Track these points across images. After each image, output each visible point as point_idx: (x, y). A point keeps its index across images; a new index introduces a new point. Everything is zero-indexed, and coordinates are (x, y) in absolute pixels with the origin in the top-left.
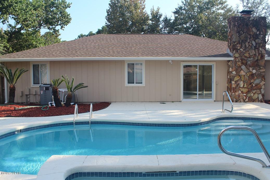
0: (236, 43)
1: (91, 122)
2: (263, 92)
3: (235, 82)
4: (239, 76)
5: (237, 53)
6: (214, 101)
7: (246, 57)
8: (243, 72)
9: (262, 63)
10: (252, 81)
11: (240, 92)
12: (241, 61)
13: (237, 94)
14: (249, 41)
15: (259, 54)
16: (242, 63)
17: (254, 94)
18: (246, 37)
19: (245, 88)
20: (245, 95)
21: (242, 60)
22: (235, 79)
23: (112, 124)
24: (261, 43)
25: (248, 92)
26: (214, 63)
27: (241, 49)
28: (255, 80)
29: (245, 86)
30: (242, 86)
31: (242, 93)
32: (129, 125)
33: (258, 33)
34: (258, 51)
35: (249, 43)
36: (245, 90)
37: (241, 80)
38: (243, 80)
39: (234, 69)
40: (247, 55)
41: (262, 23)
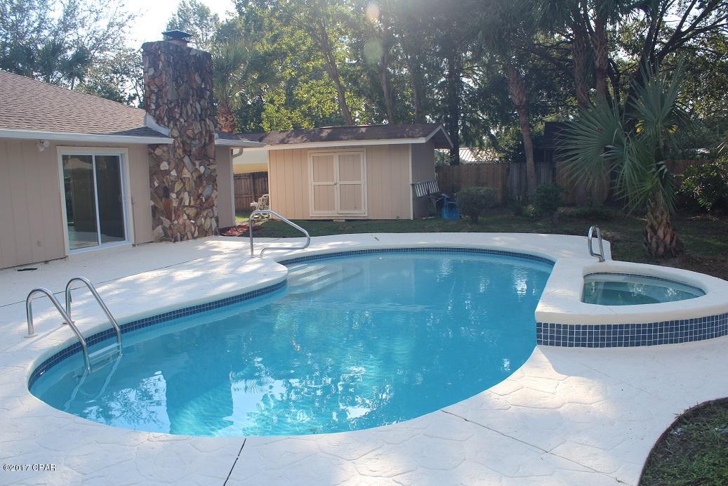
0: (173, 105)
1: (121, 327)
2: (216, 215)
3: (176, 194)
4: (182, 179)
5: (175, 127)
6: (134, 245)
7: (189, 137)
8: (187, 171)
9: (211, 151)
10: (200, 191)
11: (185, 217)
12: (181, 145)
13: (181, 221)
14: (191, 102)
15: (207, 132)
16: (185, 151)
17: (205, 219)
18: (187, 93)
19: (192, 207)
20: (193, 222)
21: (183, 143)
22: (176, 187)
23: (150, 324)
24: (208, 108)
25: (197, 216)
26: (125, 151)
27: (182, 120)
28: (204, 188)
29: (192, 203)
30: (187, 204)
31: (188, 218)
32: (191, 313)
33: (203, 86)
34: (205, 124)
35: (191, 105)
36: (192, 212)
37: (185, 189)
38: (188, 190)
39: (173, 165)
40: (189, 132)
41: (206, 65)
